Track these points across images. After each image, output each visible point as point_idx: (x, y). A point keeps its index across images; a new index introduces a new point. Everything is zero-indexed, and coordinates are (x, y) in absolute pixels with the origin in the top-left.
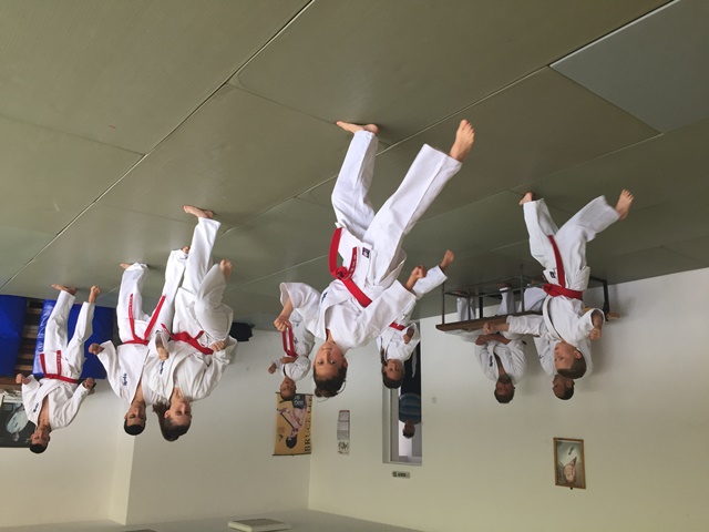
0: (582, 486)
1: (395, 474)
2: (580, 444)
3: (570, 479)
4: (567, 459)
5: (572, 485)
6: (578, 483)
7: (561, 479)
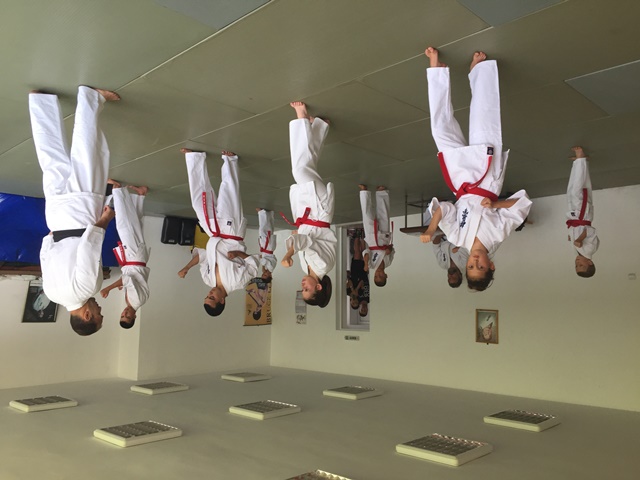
0: (496, 342)
1: (347, 338)
2: (495, 313)
3: (486, 337)
4: (485, 324)
5: (488, 342)
6: (493, 340)
7: (480, 337)
